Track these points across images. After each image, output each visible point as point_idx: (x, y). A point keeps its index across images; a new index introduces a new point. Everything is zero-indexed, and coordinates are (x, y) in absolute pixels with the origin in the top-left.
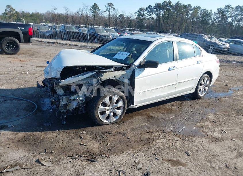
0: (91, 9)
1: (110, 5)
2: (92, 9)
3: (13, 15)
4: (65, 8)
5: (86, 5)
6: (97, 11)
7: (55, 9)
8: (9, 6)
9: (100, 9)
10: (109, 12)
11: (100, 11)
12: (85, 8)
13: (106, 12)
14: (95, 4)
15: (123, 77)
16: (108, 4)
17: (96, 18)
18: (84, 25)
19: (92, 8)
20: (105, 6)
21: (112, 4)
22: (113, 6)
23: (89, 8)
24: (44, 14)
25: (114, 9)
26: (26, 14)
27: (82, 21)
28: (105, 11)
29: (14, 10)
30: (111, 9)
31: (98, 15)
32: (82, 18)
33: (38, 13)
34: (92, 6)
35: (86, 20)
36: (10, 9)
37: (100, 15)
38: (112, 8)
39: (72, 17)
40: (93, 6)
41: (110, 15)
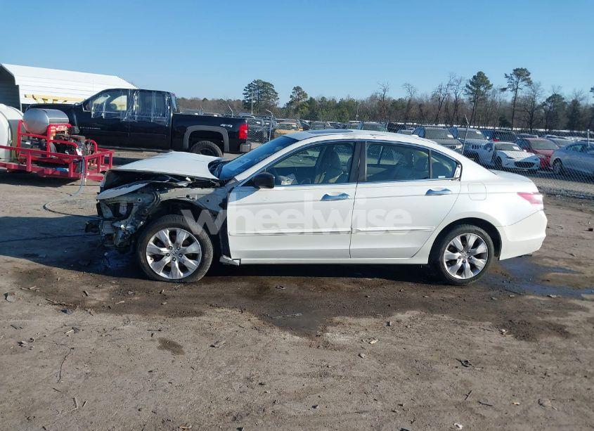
0: (467, 86)
1: (521, 73)
2: (470, 86)
3: (302, 106)
4: (408, 86)
5: (457, 78)
6: (482, 89)
7: (385, 91)
8: (297, 89)
9: (491, 85)
10: (515, 90)
11: (491, 91)
12: (452, 85)
13: (505, 92)
14: (480, 74)
15: (207, 198)
16: (516, 70)
17: (479, 107)
18: (446, 123)
19: (472, 83)
20: (507, 76)
21: (525, 70)
22: (528, 74)
23: (463, 84)
24: (363, 102)
25: (530, 83)
26: (329, 102)
27: (443, 114)
28: (504, 89)
29: (305, 95)
30: (521, 84)
31: (484, 99)
32: (443, 108)
33: (351, 101)
34: (471, 78)
35: (452, 111)
36: (298, 95)
37: (489, 99)
38: (524, 80)
39: (420, 105)
40: (474, 77)
41: (515, 98)
